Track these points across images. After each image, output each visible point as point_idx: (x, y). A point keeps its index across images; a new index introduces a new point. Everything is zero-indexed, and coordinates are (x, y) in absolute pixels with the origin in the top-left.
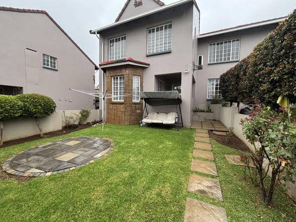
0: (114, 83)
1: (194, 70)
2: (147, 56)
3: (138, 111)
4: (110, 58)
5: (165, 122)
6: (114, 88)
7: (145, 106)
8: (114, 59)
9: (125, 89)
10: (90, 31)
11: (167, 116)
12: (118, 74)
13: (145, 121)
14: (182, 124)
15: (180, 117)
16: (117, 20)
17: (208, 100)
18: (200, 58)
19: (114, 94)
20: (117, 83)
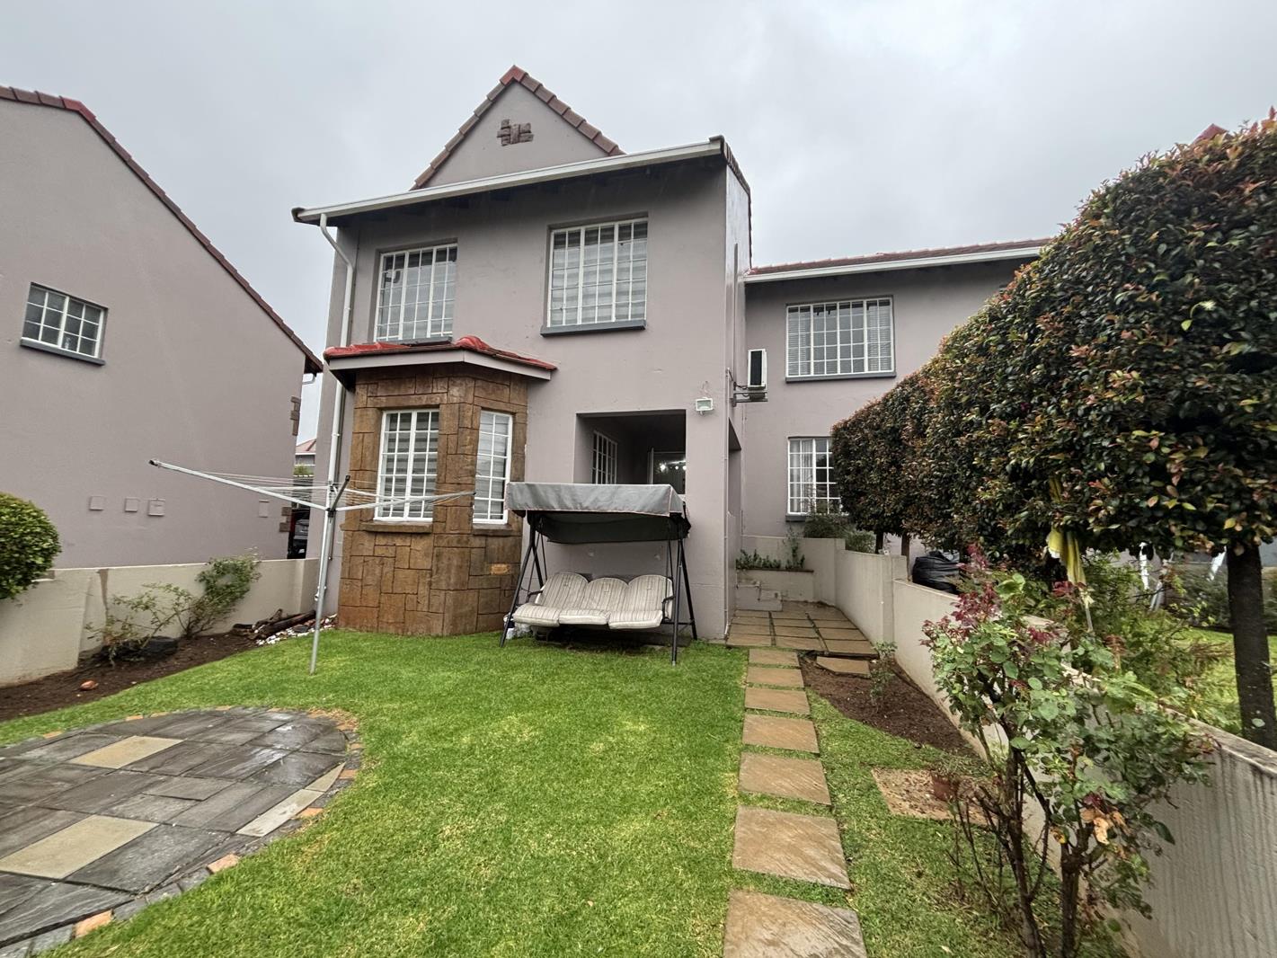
0: (391, 440)
1: (734, 402)
2: (546, 336)
3: (499, 569)
4: (382, 332)
5: (618, 621)
6: (390, 460)
7: (533, 546)
8: (400, 337)
9: (441, 465)
10: (296, 212)
11: (626, 591)
12: (413, 401)
13: (527, 614)
14: (693, 624)
15: (682, 596)
16: (424, 182)
17: (792, 521)
18: (757, 357)
19: (388, 490)
20: (405, 440)
